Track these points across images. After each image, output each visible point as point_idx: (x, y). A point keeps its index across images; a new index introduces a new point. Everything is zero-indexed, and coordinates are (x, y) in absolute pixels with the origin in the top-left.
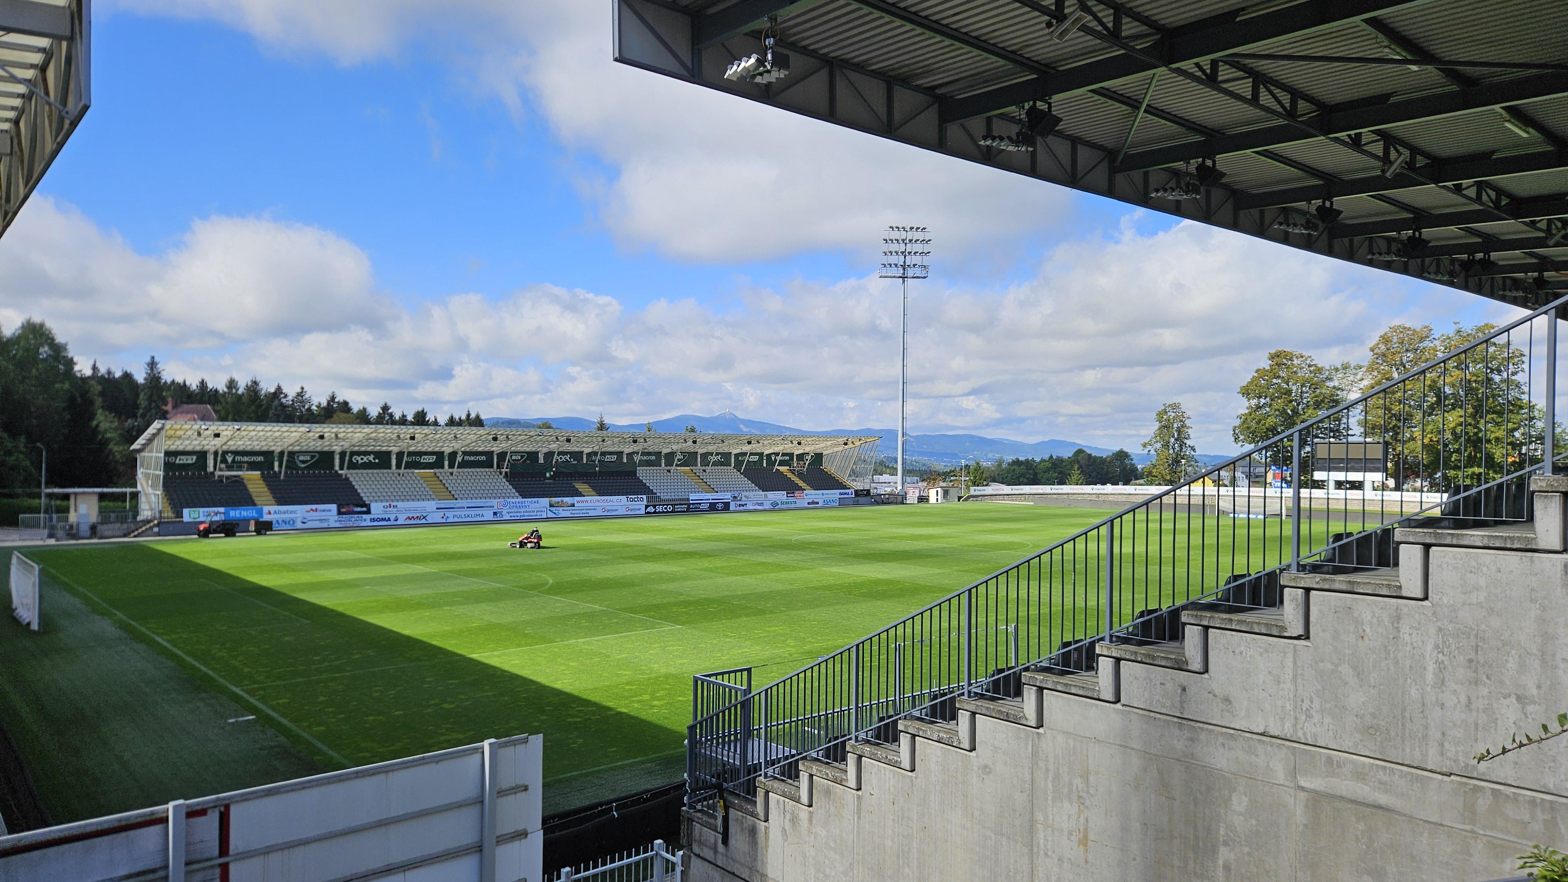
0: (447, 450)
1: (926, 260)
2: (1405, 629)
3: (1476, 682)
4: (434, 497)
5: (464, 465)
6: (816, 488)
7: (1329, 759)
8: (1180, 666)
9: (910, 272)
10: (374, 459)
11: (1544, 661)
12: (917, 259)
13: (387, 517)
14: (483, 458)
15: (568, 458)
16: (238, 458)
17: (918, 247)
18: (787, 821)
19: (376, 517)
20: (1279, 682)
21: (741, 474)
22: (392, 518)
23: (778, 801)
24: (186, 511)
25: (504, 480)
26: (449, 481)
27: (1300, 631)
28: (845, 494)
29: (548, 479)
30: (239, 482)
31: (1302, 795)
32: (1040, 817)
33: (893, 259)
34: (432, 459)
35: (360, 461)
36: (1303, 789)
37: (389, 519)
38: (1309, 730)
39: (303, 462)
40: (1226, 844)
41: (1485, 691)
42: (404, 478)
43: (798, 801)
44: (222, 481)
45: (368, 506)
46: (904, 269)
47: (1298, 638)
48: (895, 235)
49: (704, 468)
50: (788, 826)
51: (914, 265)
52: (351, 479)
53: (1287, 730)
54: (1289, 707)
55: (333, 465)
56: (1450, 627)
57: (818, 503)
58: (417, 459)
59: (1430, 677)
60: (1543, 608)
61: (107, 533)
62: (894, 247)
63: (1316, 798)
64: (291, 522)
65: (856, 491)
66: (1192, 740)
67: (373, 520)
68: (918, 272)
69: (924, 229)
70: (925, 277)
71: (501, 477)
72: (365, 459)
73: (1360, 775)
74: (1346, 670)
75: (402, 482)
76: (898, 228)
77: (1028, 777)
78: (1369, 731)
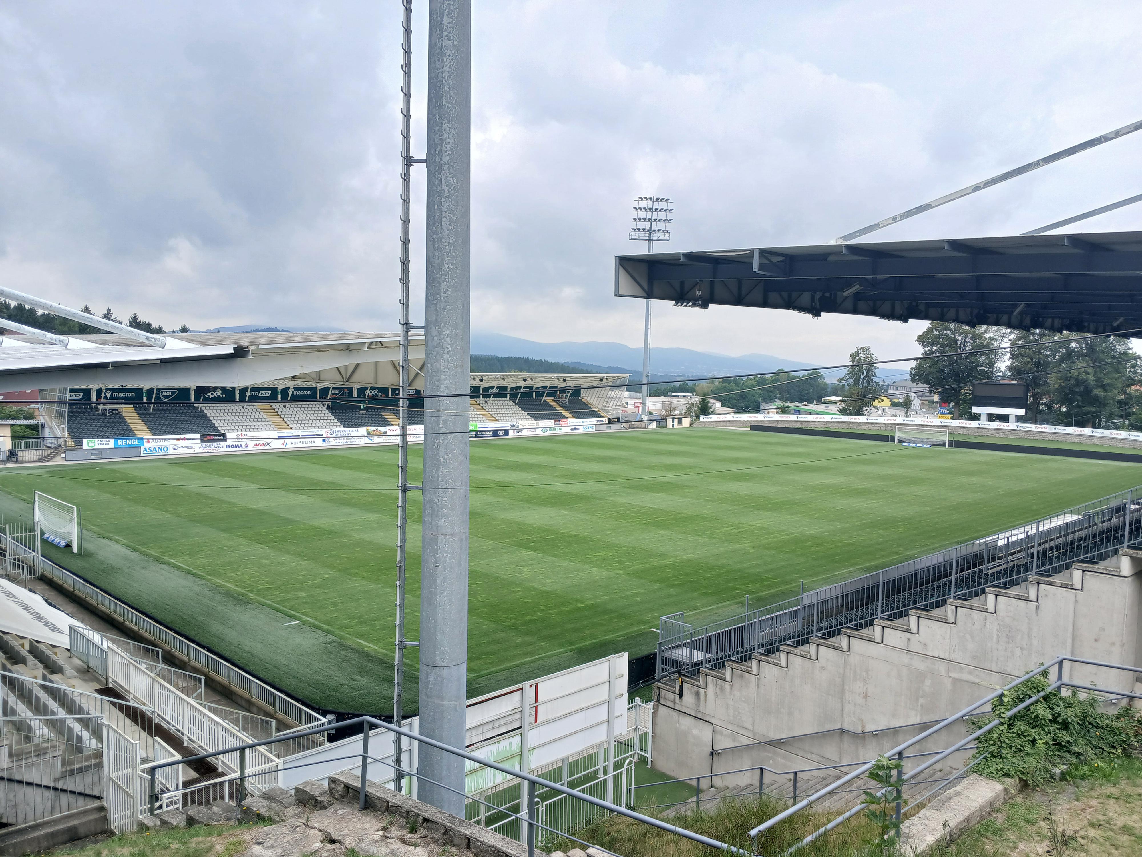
0: (280, 387)
1: (669, 226)
2: (988, 623)
3: (1008, 643)
4: (273, 426)
5: (296, 398)
6: (577, 416)
7: (960, 667)
8: (908, 631)
9: (655, 236)
10: (221, 394)
11: (1029, 637)
12: (661, 226)
13: (239, 444)
14: (309, 393)
15: (376, 392)
16: (115, 394)
17: (662, 215)
18: (718, 689)
19: (231, 444)
20: (944, 639)
21: (516, 404)
22: (243, 444)
23: (713, 680)
24: (85, 441)
25: (327, 411)
26: (283, 413)
27: (954, 621)
28: (601, 421)
29: (362, 410)
30: (117, 415)
31: (950, 679)
32: (847, 687)
33: (641, 225)
34: (268, 394)
35: (211, 396)
36: (950, 677)
37: (241, 446)
38: (955, 657)
39: (166, 397)
40: (922, 697)
41: (1011, 645)
42: (247, 410)
43: (724, 680)
44: (104, 414)
45: (224, 435)
46: (650, 233)
47: (952, 623)
48: (643, 204)
49: (486, 399)
50: (718, 691)
51: (658, 230)
52: (206, 411)
53: (946, 656)
54: (948, 648)
55: (189, 399)
56: (1002, 623)
57: (578, 429)
58: (256, 393)
59: (995, 639)
60: (1029, 620)
61: (26, 459)
62: (642, 214)
63: (955, 681)
64: (166, 449)
65: (609, 419)
66: (911, 659)
67: (228, 447)
68: (661, 236)
69: (668, 199)
70: (667, 240)
71: (324, 408)
72: (215, 394)
73: (970, 673)
74: (968, 636)
75: (246, 414)
76: (646, 198)
77: (842, 672)
78: (974, 658)
